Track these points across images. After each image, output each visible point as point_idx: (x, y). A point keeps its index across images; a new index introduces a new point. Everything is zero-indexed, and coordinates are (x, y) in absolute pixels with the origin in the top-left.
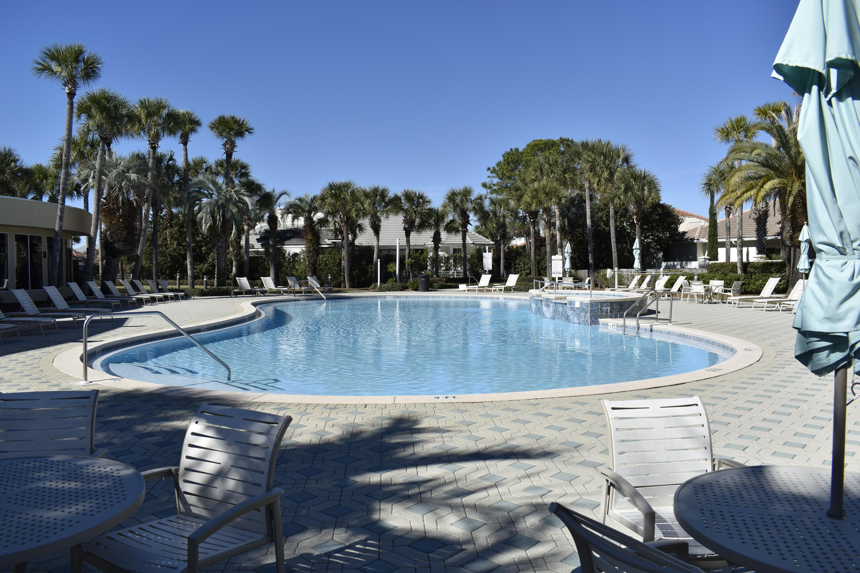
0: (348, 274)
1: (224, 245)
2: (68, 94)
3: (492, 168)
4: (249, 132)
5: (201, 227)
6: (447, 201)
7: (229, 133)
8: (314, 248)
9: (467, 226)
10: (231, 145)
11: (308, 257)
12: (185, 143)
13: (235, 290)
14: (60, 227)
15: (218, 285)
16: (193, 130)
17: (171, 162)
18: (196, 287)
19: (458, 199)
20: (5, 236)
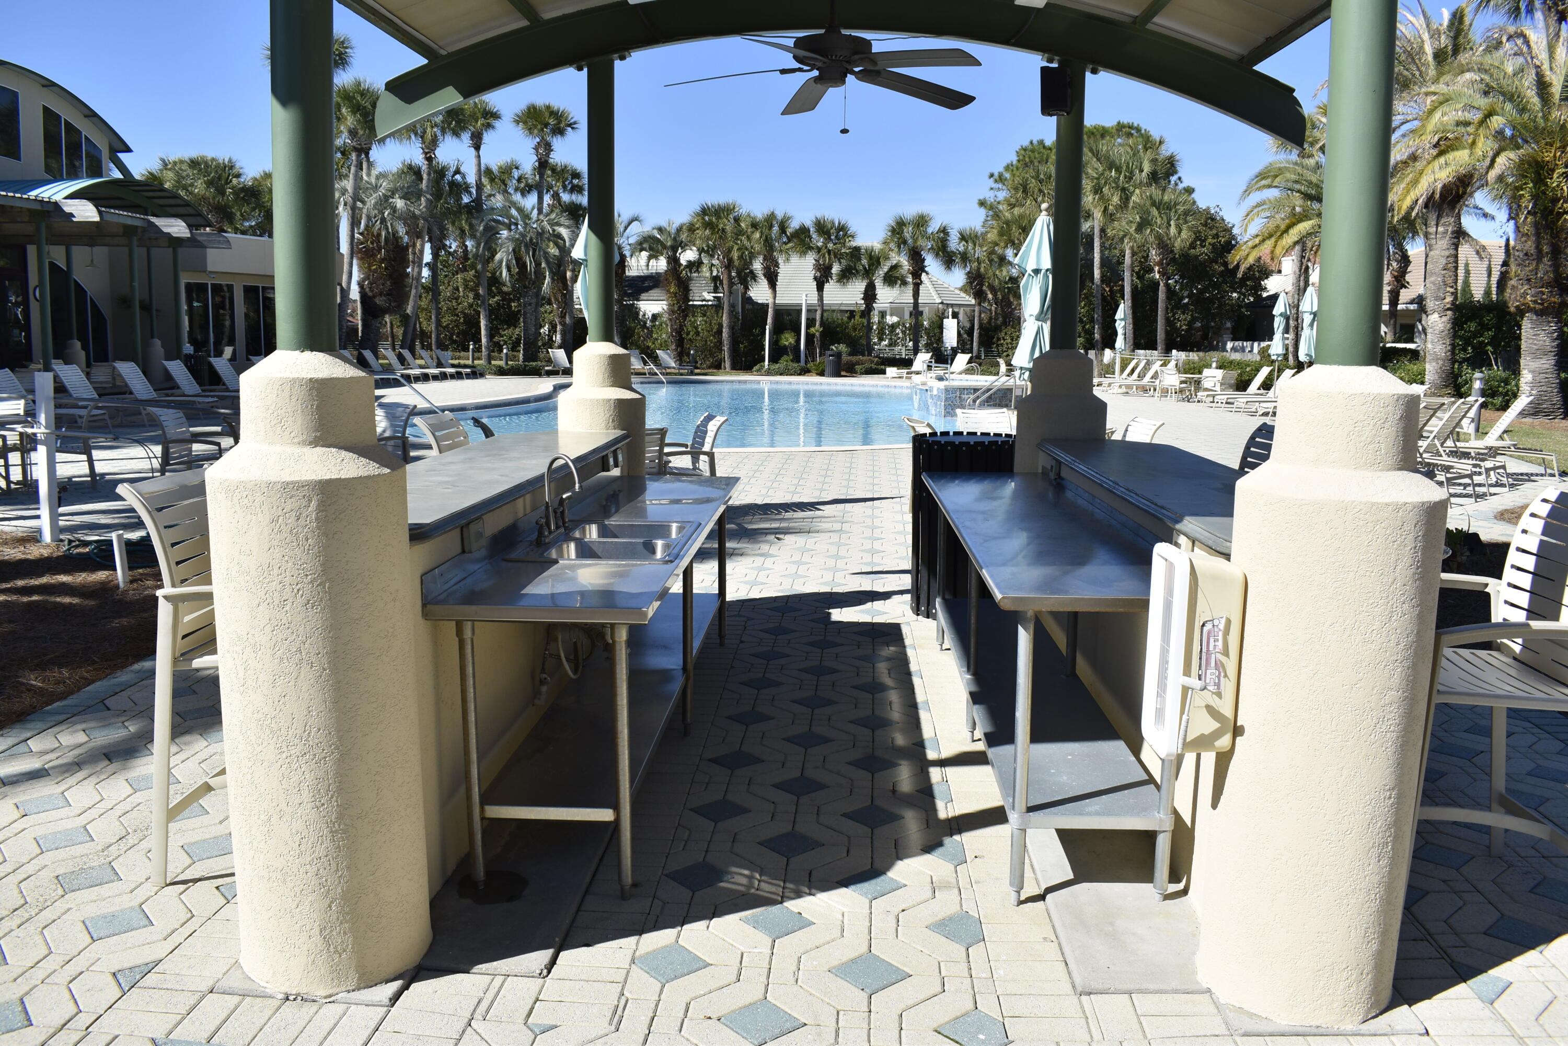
0: (729, 349)
1: (534, 301)
3: (996, 174)
4: (573, 128)
5: (501, 273)
6: (889, 234)
7: (542, 130)
8: (680, 307)
9: (921, 275)
10: (546, 149)
11: (670, 320)
12: (477, 147)
13: (547, 368)
15: (525, 360)
16: (489, 126)
17: (458, 177)
18: (493, 362)
19: (908, 232)
20: (230, 287)
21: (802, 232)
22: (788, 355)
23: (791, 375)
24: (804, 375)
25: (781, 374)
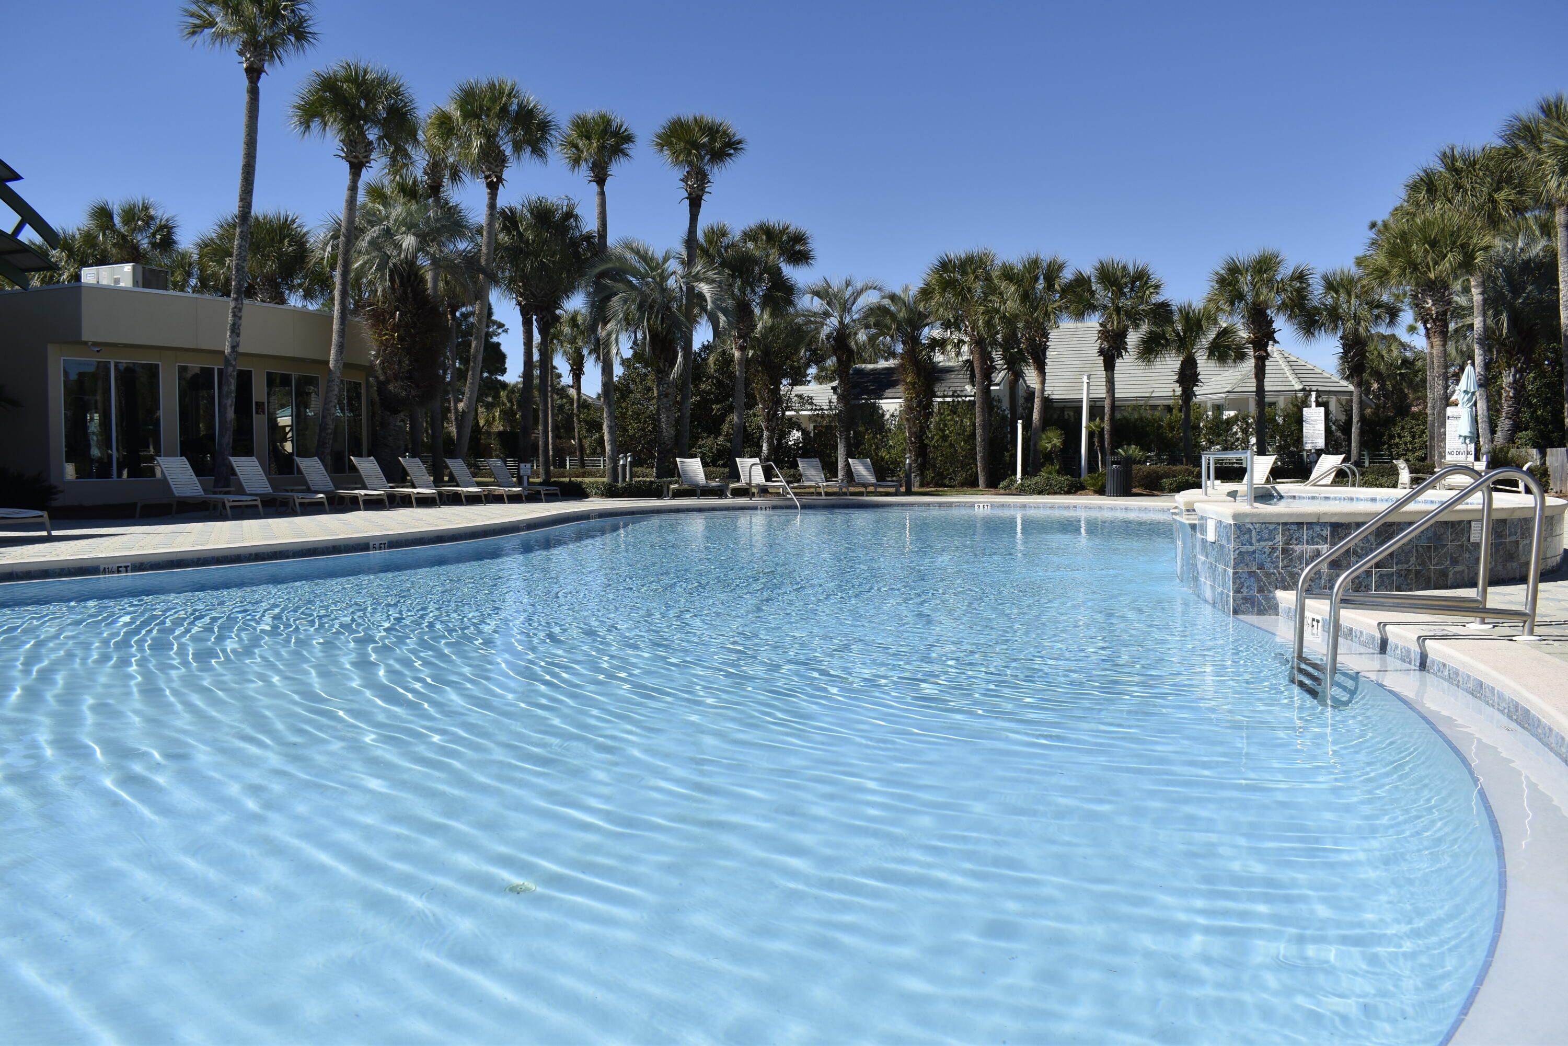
0: (983, 458)
2: (246, 70)
3: (1380, 223)
4: (738, 151)
6: (1217, 286)
7: (693, 154)
8: (920, 402)
9: (1267, 345)
10: (699, 180)
11: (908, 420)
12: (600, 180)
14: (234, 348)
15: (657, 476)
16: (619, 152)
19: (1245, 283)
20: (153, 371)
21: (1081, 282)
22: (1052, 464)
23: (1055, 493)
24: (1075, 493)
25: (1040, 493)
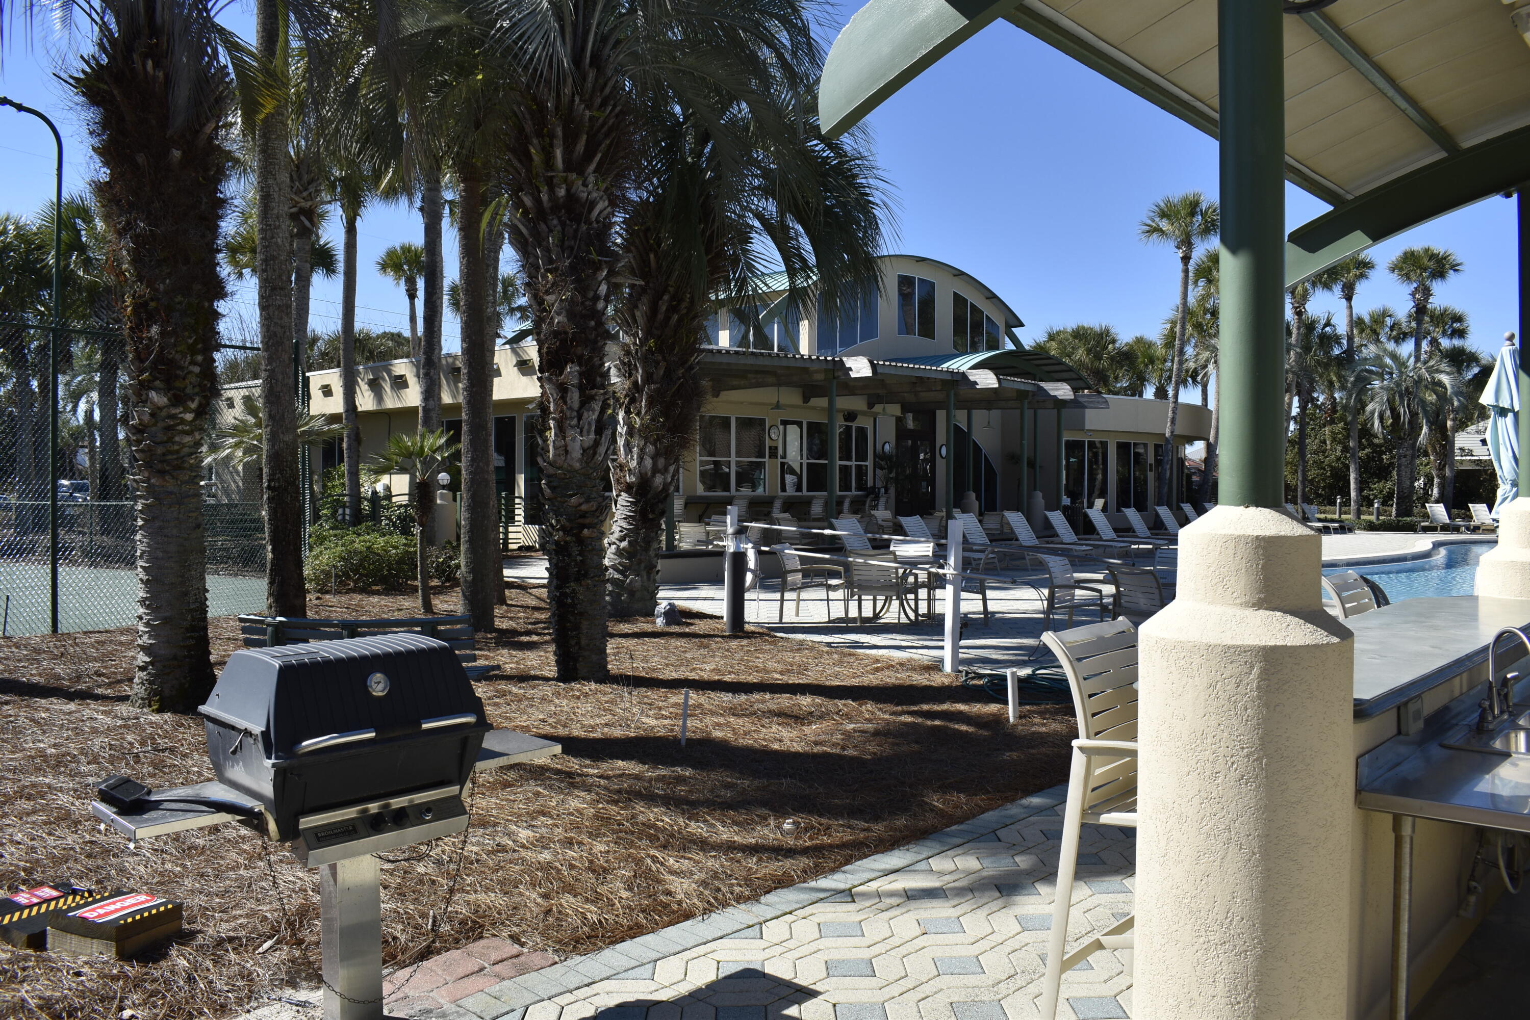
1: (1409, 453)
2: (1182, 258)
4: (1456, 271)
5: (1373, 425)
7: (1421, 274)
10: (1424, 294)
12: (1349, 298)
13: (1423, 524)
14: (1172, 432)
15: (1397, 515)
16: (1362, 276)
17: (1328, 329)
18: (1363, 517)
20: (1104, 445)
